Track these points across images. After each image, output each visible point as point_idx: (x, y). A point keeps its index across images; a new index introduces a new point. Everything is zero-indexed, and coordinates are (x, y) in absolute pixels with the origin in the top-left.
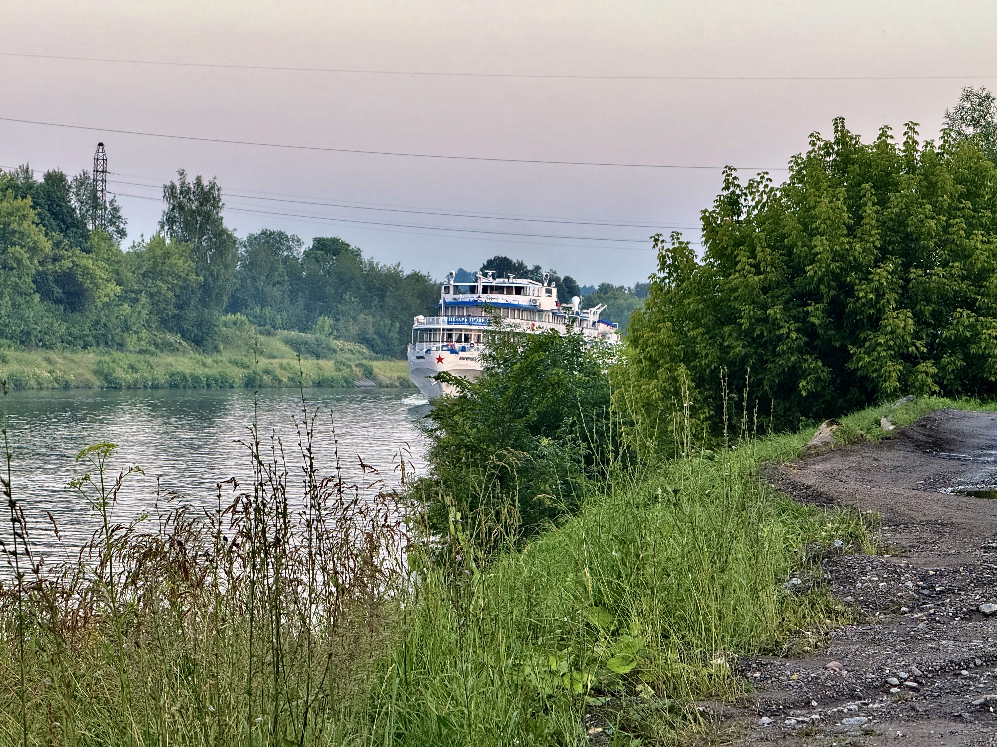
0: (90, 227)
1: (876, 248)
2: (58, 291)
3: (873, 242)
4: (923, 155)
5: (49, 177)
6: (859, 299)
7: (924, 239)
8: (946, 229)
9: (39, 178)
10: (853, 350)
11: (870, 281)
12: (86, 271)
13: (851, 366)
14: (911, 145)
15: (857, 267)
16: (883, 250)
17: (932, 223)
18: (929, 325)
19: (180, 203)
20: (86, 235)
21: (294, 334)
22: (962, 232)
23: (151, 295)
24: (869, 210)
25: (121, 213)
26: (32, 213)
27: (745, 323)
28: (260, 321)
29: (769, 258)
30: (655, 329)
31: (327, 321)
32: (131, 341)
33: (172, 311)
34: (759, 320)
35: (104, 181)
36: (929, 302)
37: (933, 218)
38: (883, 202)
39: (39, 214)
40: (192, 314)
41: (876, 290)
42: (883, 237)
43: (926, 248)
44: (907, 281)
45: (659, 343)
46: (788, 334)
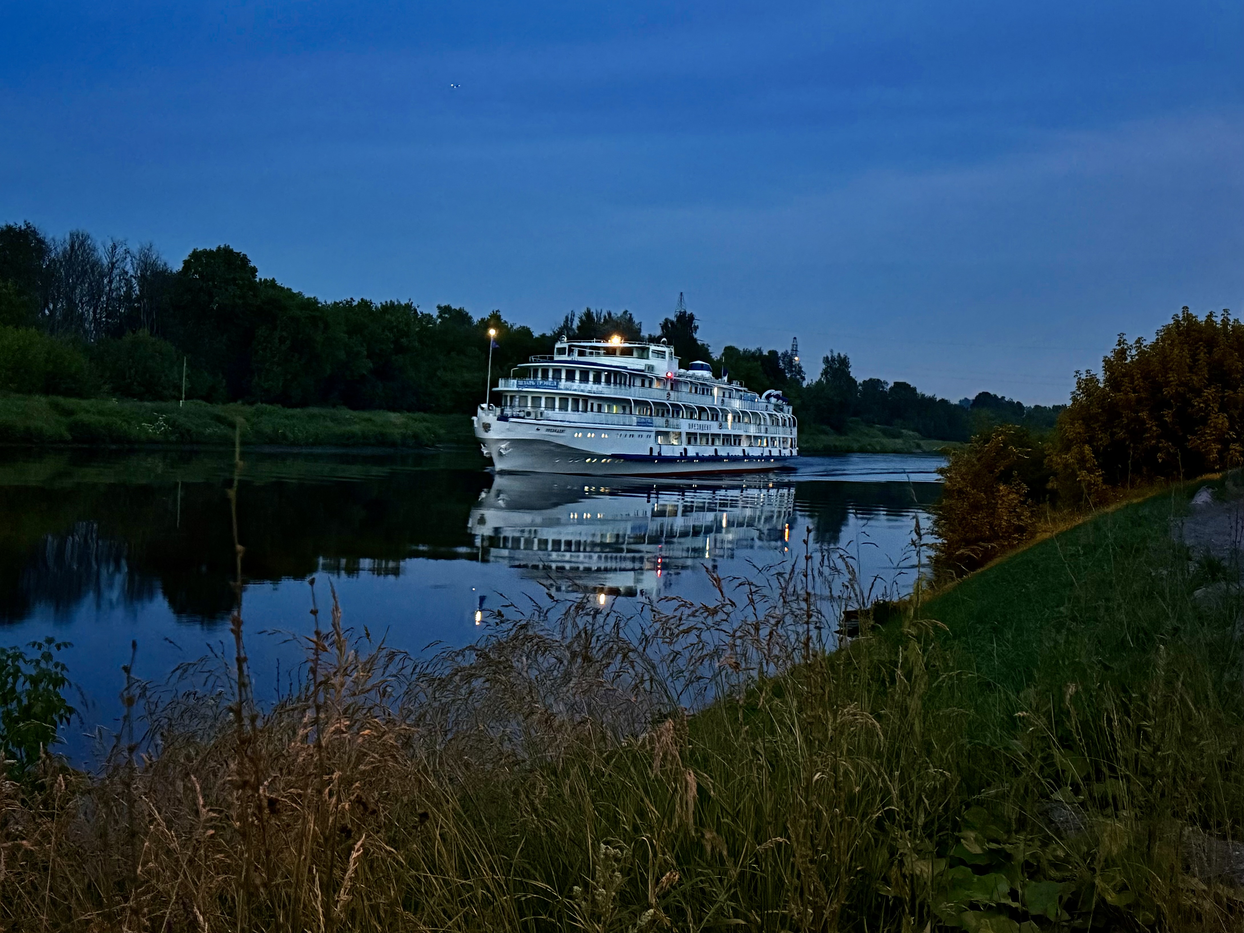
1: (1206, 378)
3: (1204, 375)
9: (766, 353)
10: (1190, 437)
13: (1189, 446)
14: (1225, 322)
15: (1193, 390)
16: (1209, 379)
19: (830, 365)
21: (883, 426)
23: (816, 407)
24: (1202, 356)
25: (803, 369)
26: (761, 369)
27: (1125, 421)
28: (867, 421)
31: (899, 421)
33: (825, 415)
35: (796, 355)
38: (1210, 352)
39: (764, 370)
40: (835, 416)
41: (1205, 402)
42: (1210, 372)
44: (1223, 397)
46: (1151, 427)
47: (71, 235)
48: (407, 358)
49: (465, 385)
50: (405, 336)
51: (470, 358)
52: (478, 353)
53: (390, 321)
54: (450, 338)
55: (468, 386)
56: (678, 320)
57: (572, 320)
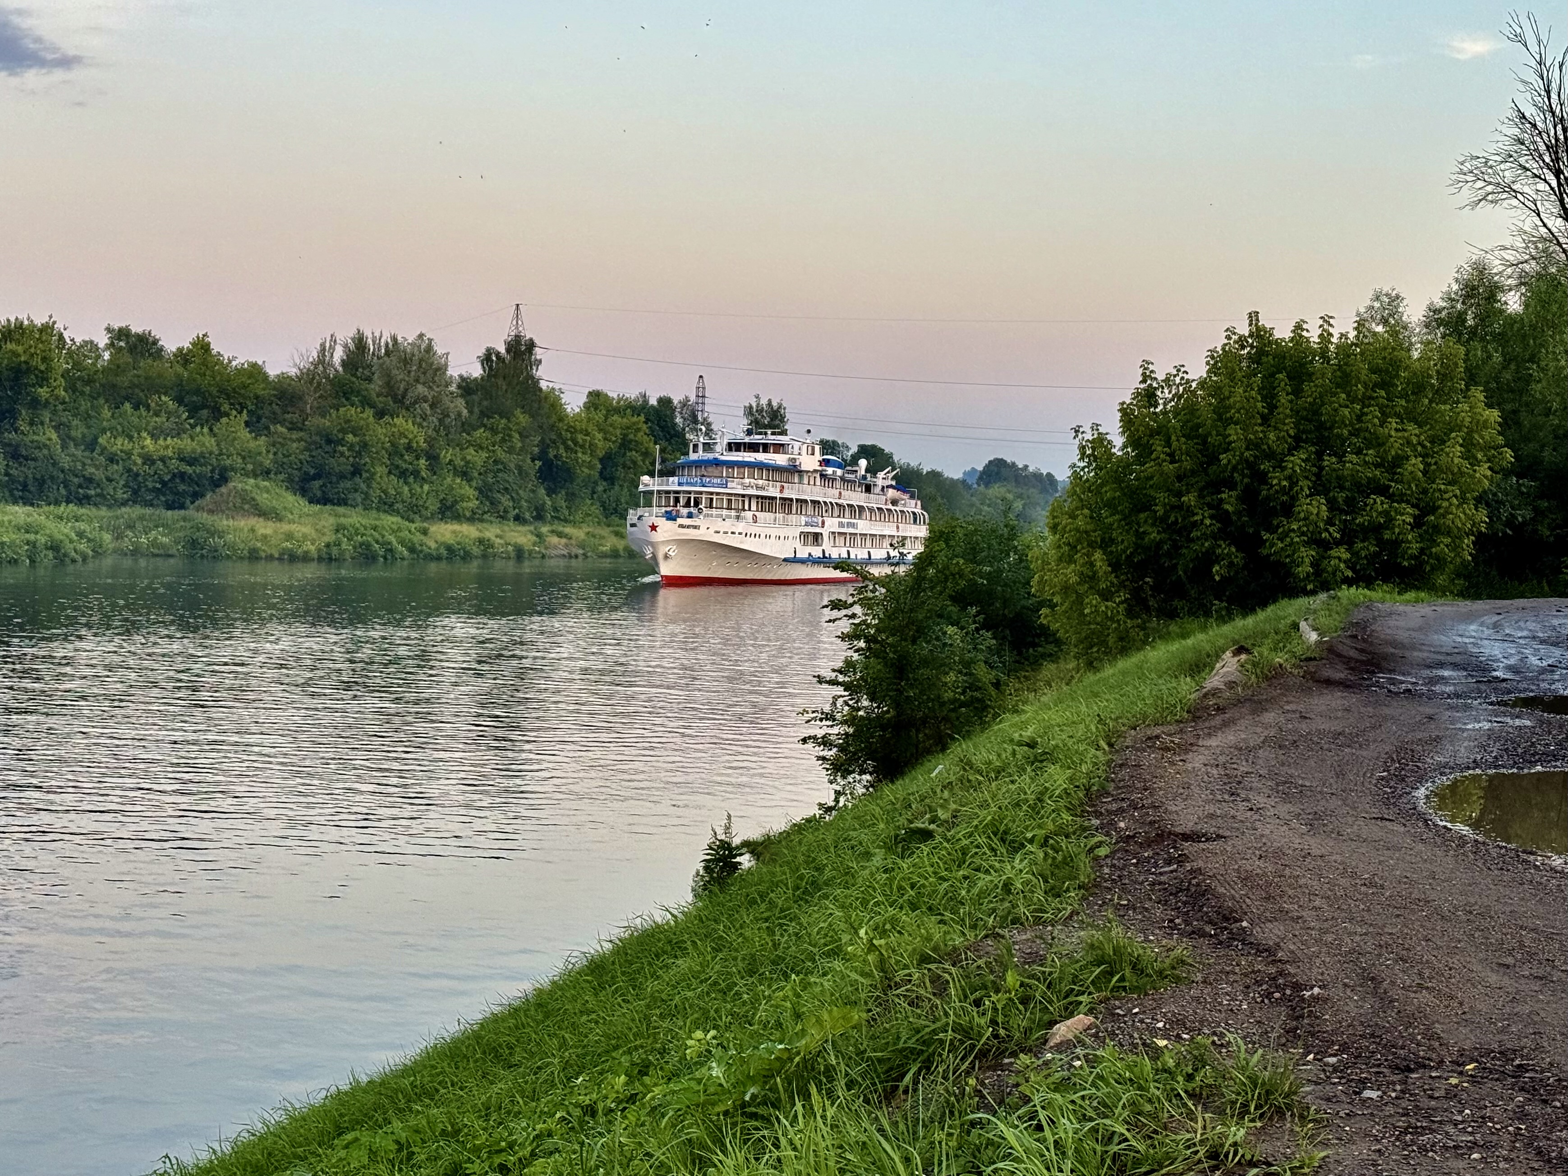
1: (1290, 436)
3: (1287, 431)
4: (1338, 347)
5: (660, 400)
6: (1273, 486)
7: (1339, 428)
8: (1359, 418)
9: (653, 402)
11: (1285, 468)
13: (1264, 552)
14: (1325, 338)
15: (1271, 455)
16: (1297, 439)
18: (1342, 511)
19: (756, 419)
20: (684, 442)
22: (1376, 421)
24: (1283, 399)
25: (713, 427)
26: (645, 427)
27: (1160, 510)
29: (1184, 447)
30: (1074, 515)
34: (1173, 507)
35: (703, 403)
36: (1341, 488)
37: (1347, 407)
38: (1297, 393)
39: (650, 428)
41: (1291, 478)
42: (1297, 426)
43: (1339, 436)
44: (1321, 468)
45: (1078, 529)
46: (1202, 520)
48: (46, 416)
49: (148, 460)
50: (43, 379)
51: (157, 414)
52: (172, 405)
53: (16, 354)
54: (124, 381)
55: (153, 462)
56: (508, 351)
57: (332, 349)
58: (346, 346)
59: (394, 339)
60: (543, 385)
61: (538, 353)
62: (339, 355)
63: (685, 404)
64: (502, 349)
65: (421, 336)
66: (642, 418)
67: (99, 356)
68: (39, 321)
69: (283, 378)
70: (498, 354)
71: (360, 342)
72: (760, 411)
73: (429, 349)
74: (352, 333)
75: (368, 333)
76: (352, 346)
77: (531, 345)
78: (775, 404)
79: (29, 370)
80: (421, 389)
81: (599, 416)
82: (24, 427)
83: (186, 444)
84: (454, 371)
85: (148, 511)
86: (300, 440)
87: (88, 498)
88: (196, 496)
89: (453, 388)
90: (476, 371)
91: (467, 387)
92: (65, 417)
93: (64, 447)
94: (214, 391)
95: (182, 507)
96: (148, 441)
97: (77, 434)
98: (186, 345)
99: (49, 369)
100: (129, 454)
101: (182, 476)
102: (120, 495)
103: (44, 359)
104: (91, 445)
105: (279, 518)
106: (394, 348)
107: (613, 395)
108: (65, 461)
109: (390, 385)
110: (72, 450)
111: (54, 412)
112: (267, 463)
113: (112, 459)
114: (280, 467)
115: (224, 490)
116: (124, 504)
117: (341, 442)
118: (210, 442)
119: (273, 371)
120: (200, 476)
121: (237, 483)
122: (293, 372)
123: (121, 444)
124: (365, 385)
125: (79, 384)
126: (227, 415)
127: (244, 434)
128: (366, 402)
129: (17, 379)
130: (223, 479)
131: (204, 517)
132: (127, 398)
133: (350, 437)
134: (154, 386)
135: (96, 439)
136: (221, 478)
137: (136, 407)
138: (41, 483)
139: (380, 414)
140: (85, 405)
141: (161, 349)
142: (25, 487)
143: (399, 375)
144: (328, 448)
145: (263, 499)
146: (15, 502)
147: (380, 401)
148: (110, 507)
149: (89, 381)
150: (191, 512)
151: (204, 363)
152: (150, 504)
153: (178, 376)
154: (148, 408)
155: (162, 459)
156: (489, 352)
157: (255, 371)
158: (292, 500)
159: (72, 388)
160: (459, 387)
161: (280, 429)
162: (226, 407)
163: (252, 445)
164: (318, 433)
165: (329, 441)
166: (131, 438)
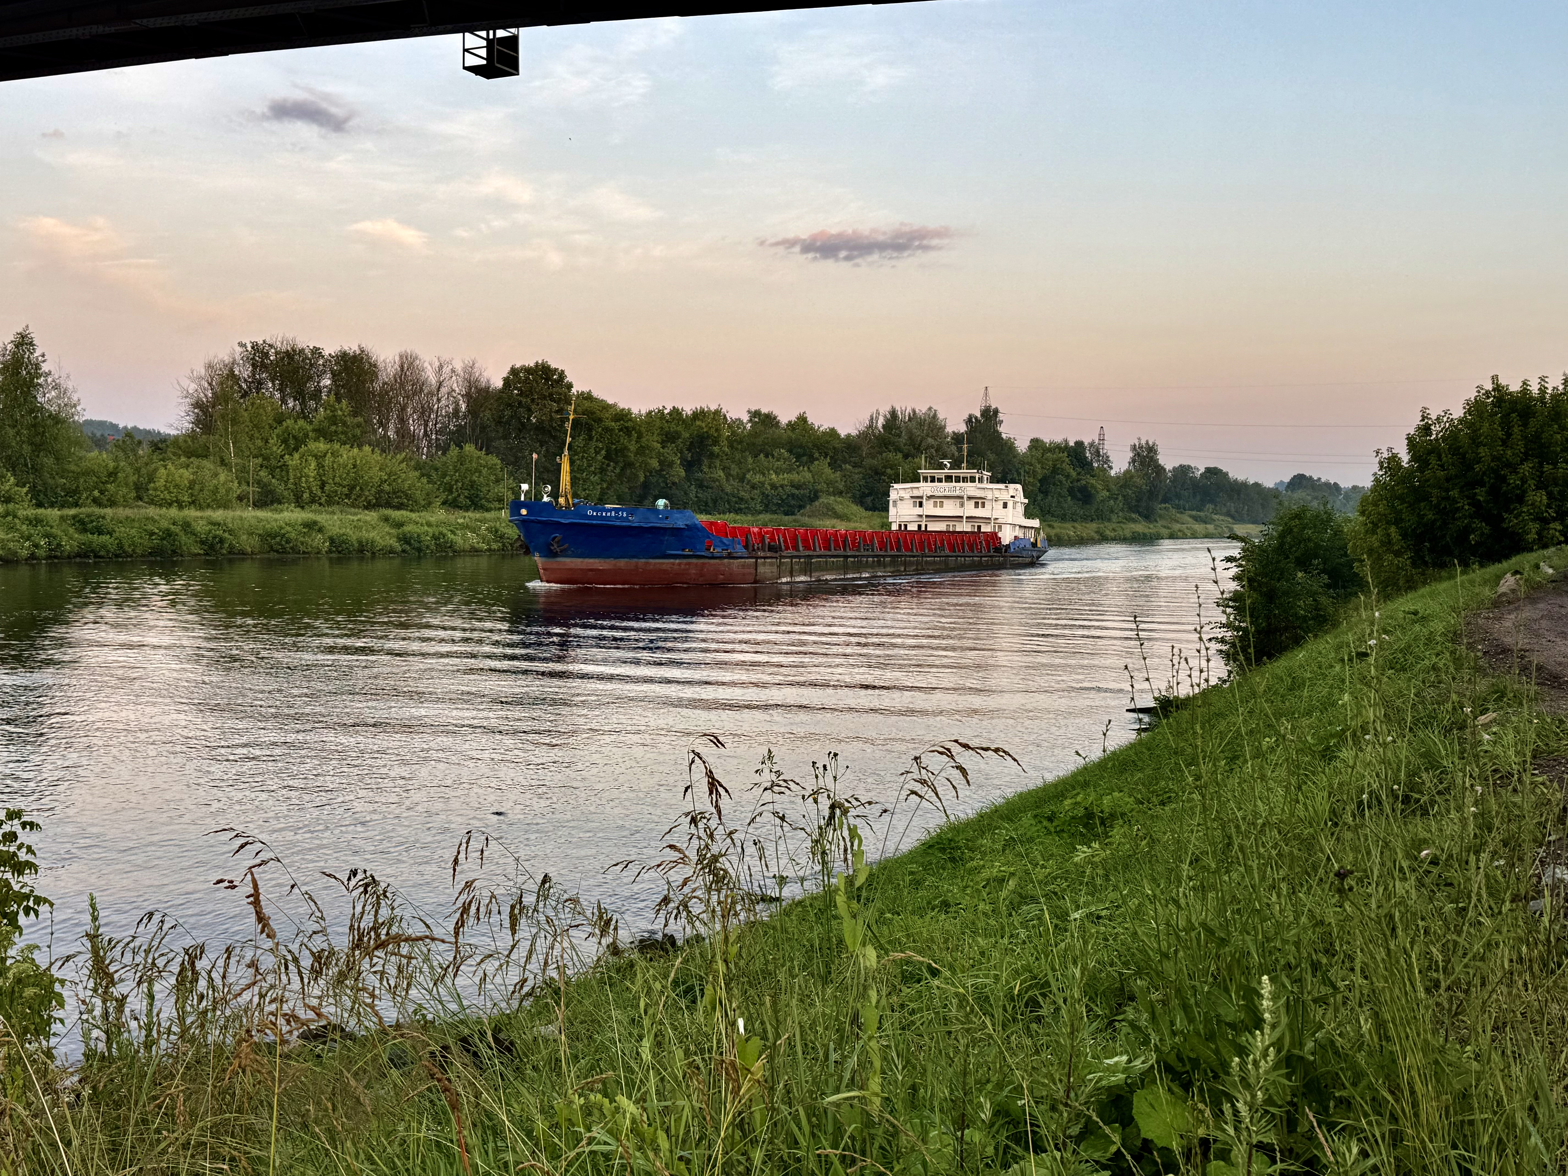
0: (1095, 465)
2: (1079, 495)
4: (1552, 395)
5: (1076, 443)
6: (1509, 484)
9: (1072, 444)
10: (1506, 516)
11: (1517, 473)
12: (1093, 486)
13: (1505, 526)
14: (1543, 390)
15: (1508, 465)
16: (1526, 454)
17: (1559, 436)
18: (1556, 500)
19: (1138, 453)
20: (1092, 468)
21: (1194, 513)
23: (1124, 496)
24: (1516, 430)
25: (1110, 458)
26: (1067, 460)
27: (1434, 500)
28: (1178, 507)
30: (1376, 505)
31: (1210, 506)
32: (1114, 518)
33: (1134, 503)
34: (1443, 499)
35: (1103, 444)
36: (1556, 485)
38: (1525, 425)
39: (1070, 460)
40: (1144, 504)
41: (1522, 479)
42: (1526, 446)
44: (1542, 473)
45: (1379, 514)
46: (1463, 506)
47: (401, 357)
48: (718, 463)
49: (774, 486)
50: (716, 442)
51: (778, 460)
52: (786, 454)
53: (701, 428)
54: (759, 441)
55: (776, 488)
56: (982, 415)
57: (877, 418)
58: (885, 416)
59: (914, 411)
60: (1004, 436)
61: (1001, 416)
62: (881, 422)
63: (1092, 445)
64: (978, 415)
65: (930, 409)
66: (1066, 454)
67: (745, 428)
68: (713, 408)
69: (849, 436)
70: (976, 418)
71: (893, 413)
72: (1141, 447)
73: (935, 416)
74: (888, 408)
75: (898, 408)
76: (889, 416)
77: (996, 412)
78: (1151, 443)
79: (708, 437)
80: (930, 440)
81: (1039, 454)
82: (706, 469)
83: (795, 477)
84: (949, 429)
85: (775, 516)
86: (859, 473)
87: (740, 509)
88: (801, 507)
89: (949, 439)
90: (962, 428)
91: (958, 438)
92: (727, 463)
93: (727, 480)
94: (810, 445)
95: (793, 514)
96: (774, 476)
97: (734, 473)
98: (793, 419)
99: (720, 435)
100: (763, 483)
101: (793, 495)
102: (758, 507)
103: (717, 430)
104: (742, 479)
105: (849, 520)
106: (913, 416)
107: (1047, 440)
108: (728, 489)
109: (911, 438)
110: (732, 482)
111: (721, 461)
112: (841, 486)
113: (753, 487)
114: (848, 489)
115: (817, 503)
116: (760, 513)
117: (884, 474)
118: (808, 476)
119: (843, 433)
120: (804, 495)
121: (824, 500)
122: (854, 432)
123: (758, 478)
124: (896, 439)
125: (735, 444)
126: (817, 459)
127: (828, 470)
128: (898, 449)
129: (702, 442)
130: (816, 497)
131: (806, 520)
132: (761, 451)
133: (889, 471)
134: (776, 443)
135: (744, 475)
136: (814, 497)
137: (767, 456)
138: (715, 501)
139: (906, 456)
140: (738, 456)
141: (778, 422)
142: (706, 504)
143: (917, 432)
144: (877, 478)
145: (839, 508)
146: (701, 513)
147: (906, 449)
148: (753, 515)
149: (741, 442)
150: (798, 517)
151: (804, 429)
152: (774, 512)
153: (790, 438)
154: (773, 456)
155: (782, 486)
156: (971, 417)
157: (833, 433)
158: (855, 508)
159: (731, 446)
160: (952, 438)
161: (848, 466)
162: (817, 455)
163: (832, 476)
164: (870, 469)
165: (877, 473)
166: (764, 474)
